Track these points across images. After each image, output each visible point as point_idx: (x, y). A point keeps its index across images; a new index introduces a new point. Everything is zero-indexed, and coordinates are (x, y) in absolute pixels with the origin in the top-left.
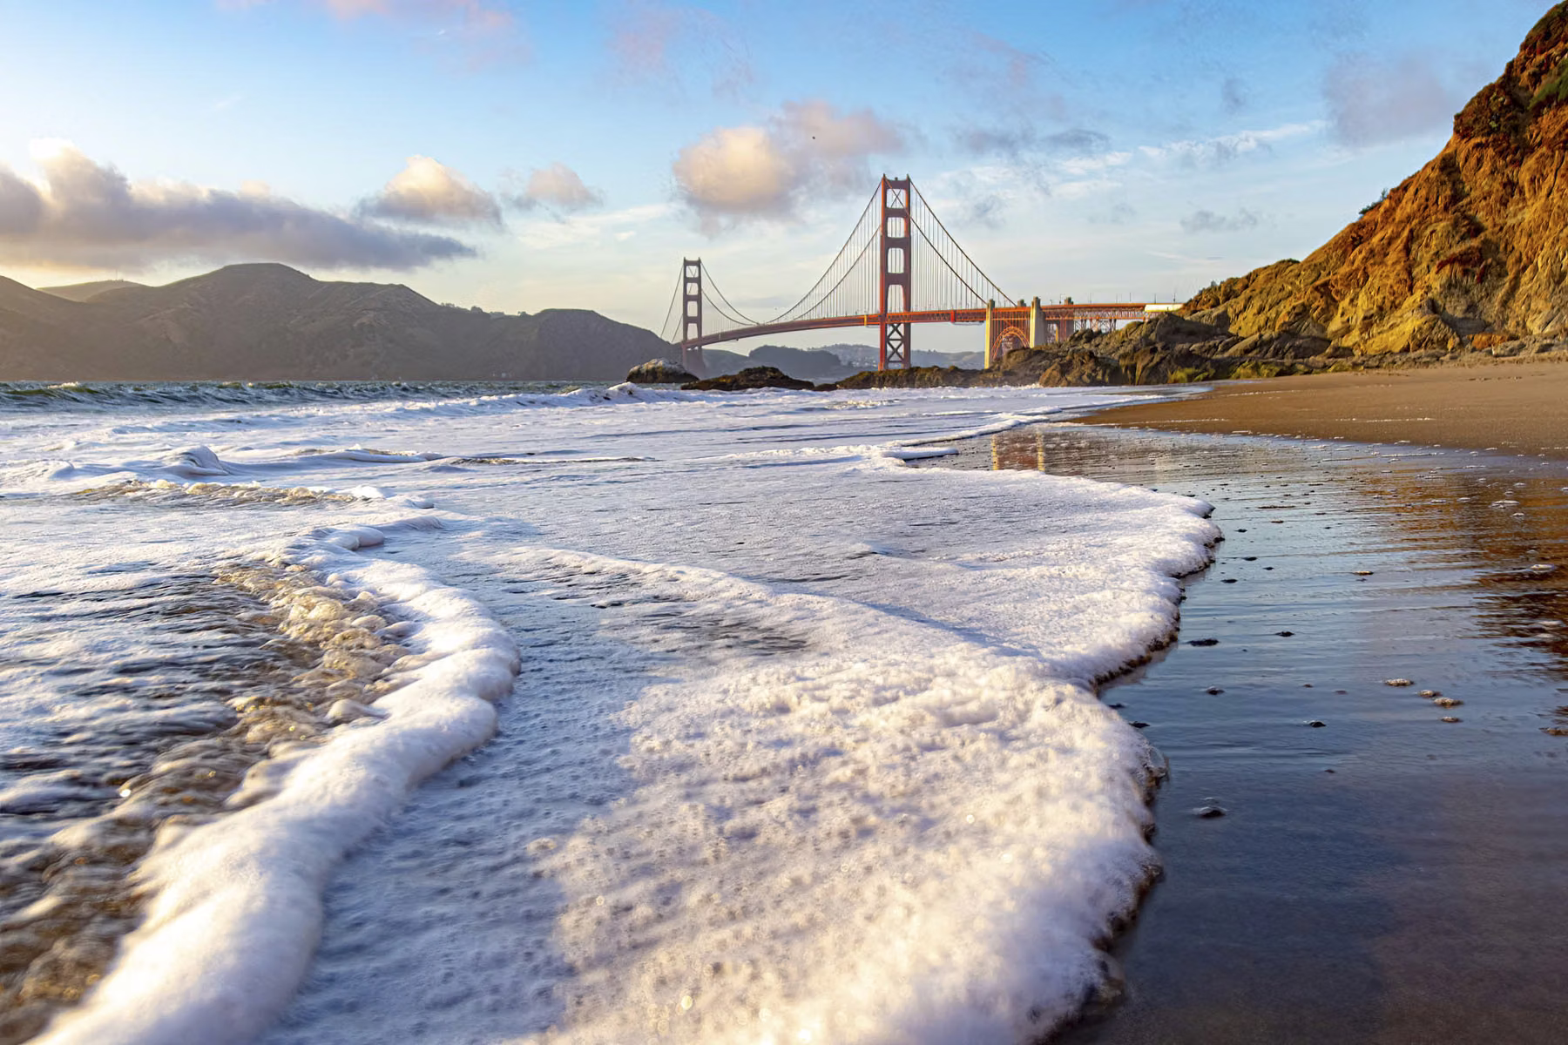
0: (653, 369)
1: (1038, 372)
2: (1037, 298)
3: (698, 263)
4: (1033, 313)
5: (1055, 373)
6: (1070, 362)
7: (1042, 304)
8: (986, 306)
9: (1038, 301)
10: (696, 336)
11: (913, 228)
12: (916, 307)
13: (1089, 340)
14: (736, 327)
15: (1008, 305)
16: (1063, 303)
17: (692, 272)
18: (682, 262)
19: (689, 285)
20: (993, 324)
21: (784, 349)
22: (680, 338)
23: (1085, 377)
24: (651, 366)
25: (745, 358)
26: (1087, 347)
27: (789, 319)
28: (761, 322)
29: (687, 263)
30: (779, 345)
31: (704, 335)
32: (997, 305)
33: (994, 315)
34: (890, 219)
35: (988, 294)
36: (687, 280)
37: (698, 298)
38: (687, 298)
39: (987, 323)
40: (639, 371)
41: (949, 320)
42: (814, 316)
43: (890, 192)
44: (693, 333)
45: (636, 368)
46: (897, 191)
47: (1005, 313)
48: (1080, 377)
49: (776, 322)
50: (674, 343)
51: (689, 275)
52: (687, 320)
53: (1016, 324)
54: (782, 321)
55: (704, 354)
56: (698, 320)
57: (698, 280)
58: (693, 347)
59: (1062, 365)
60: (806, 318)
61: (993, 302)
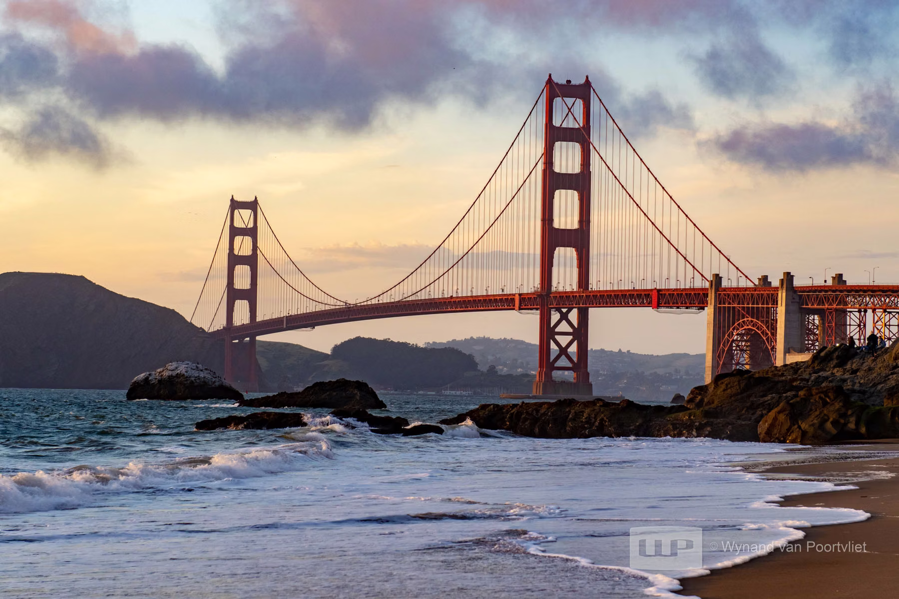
0: (170, 377)
1: (759, 413)
2: (789, 273)
3: (253, 206)
4: (782, 296)
5: (782, 417)
6: (806, 400)
7: (797, 283)
8: (707, 285)
9: (788, 277)
10: (246, 320)
11: (594, 159)
12: (599, 281)
13: (841, 364)
14: (312, 308)
15: (744, 283)
16: (830, 282)
17: (244, 218)
18: (229, 203)
19: (238, 239)
20: (718, 312)
21: (386, 343)
22: (220, 323)
23: (829, 425)
24: (166, 374)
25: (325, 356)
26: (838, 372)
27: (395, 296)
28: (352, 301)
29: (235, 205)
30: (380, 337)
31: (259, 318)
32: (725, 284)
33: (719, 300)
34: (557, 144)
35: (711, 265)
36: (235, 232)
37: (251, 261)
38: (234, 260)
39: (709, 311)
40: (146, 379)
41: (649, 304)
42: (436, 293)
43: (558, 101)
44: (241, 315)
45: (142, 376)
46: (570, 101)
47: (738, 294)
48: (821, 425)
49: (374, 302)
50: (211, 330)
51: (238, 224)
52: (233, 294)
53: (755, 313)
54: (385, 299)
55: (258, 349)
56: (250, 295)
57: (252, 232)
58: (241, 338)
59: (792, 406)
60: (423, 296)
61: (718, 278)
